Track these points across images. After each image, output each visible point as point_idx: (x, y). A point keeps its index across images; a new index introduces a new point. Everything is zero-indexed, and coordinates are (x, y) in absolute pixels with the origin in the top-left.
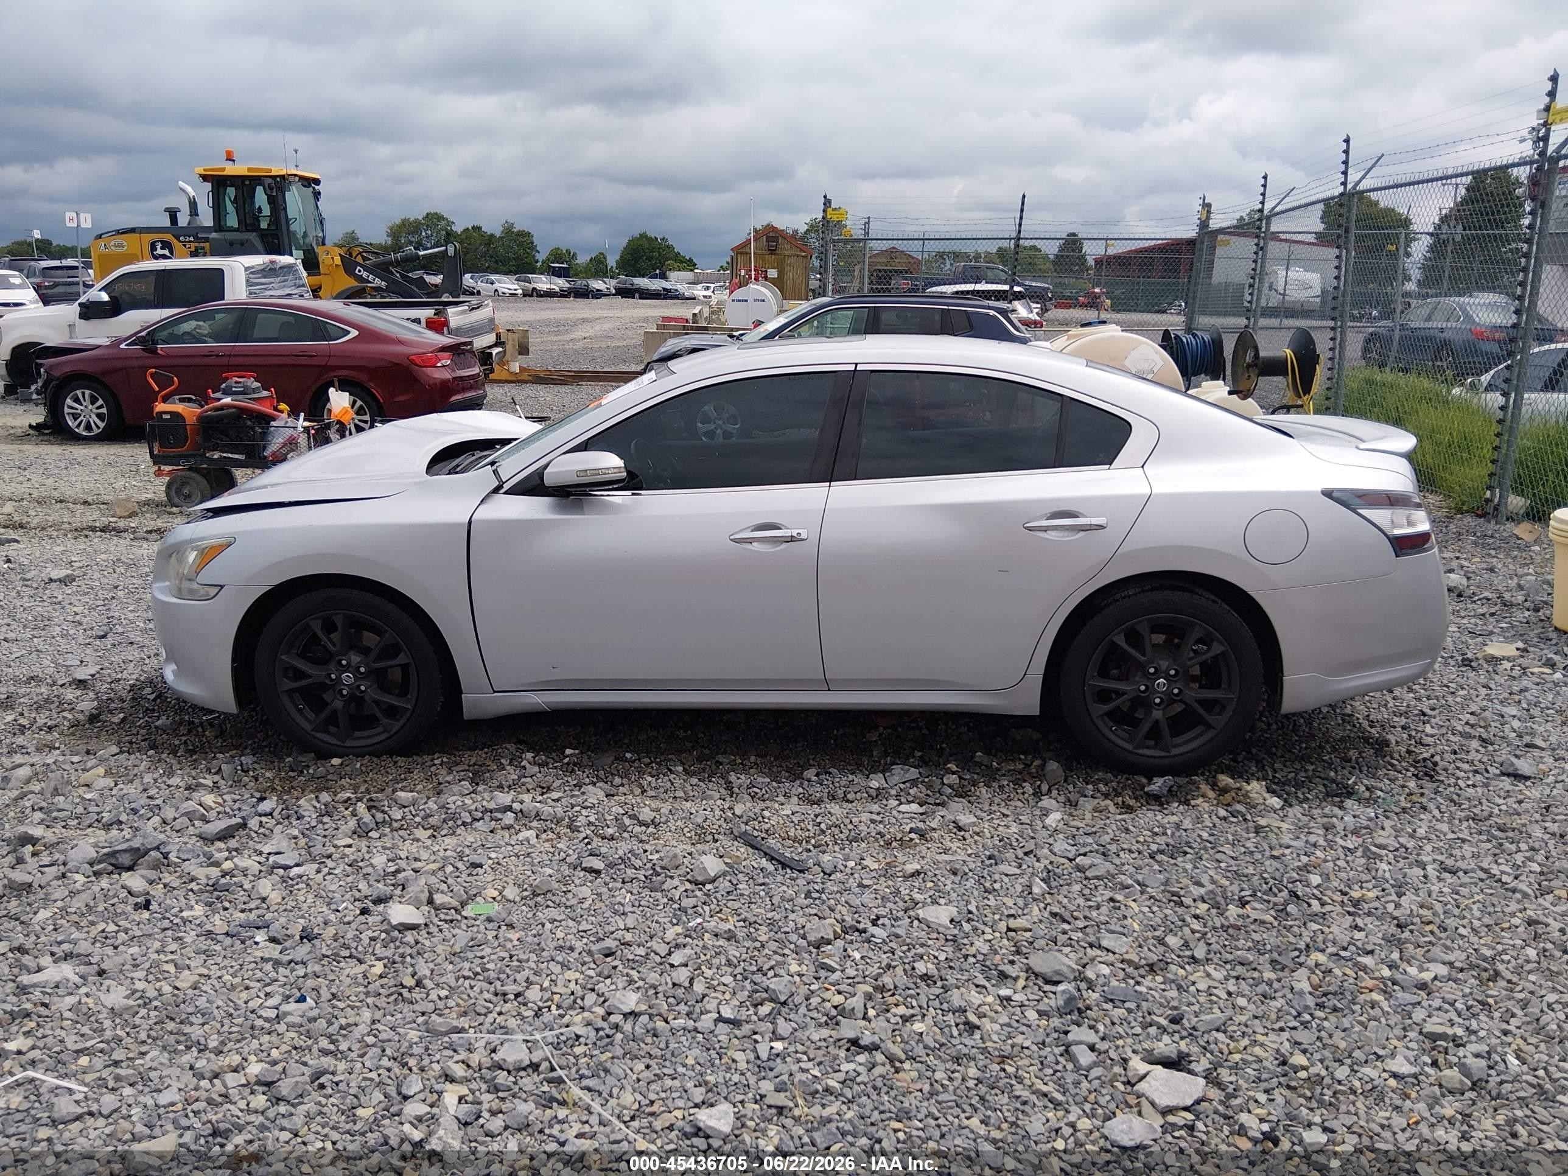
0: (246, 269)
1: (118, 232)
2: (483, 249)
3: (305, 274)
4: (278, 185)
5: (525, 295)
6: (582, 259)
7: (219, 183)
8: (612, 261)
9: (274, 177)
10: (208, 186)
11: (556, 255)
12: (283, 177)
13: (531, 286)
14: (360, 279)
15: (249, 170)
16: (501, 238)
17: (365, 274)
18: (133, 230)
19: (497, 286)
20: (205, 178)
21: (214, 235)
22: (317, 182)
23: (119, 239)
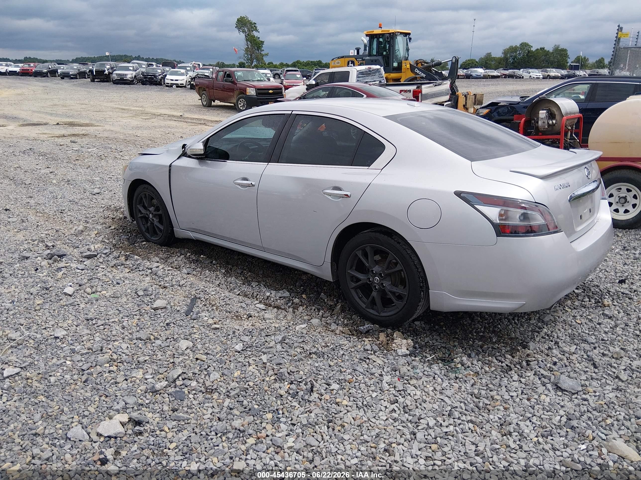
0: (358, 71)
1: (339, 58)
2: (543, 57)
3: (384, 72)
4: (392, 36)
5: (543, 78)
6: (592, 61)
7: (372, 37)
8: (606, 61)
9: (390, 34)
10: (368, 38)
11: (578, 59)
12: (393, 33)
13: (547, 74)
14: (416, 74)
15: (382, 31)
16: (553, 53)
17: (418, 72)
18: (343, 57)
19: (531, 74)
20: (367, 35)
21: (368, 58)
22: (409, 34)
23: (339, 61)
